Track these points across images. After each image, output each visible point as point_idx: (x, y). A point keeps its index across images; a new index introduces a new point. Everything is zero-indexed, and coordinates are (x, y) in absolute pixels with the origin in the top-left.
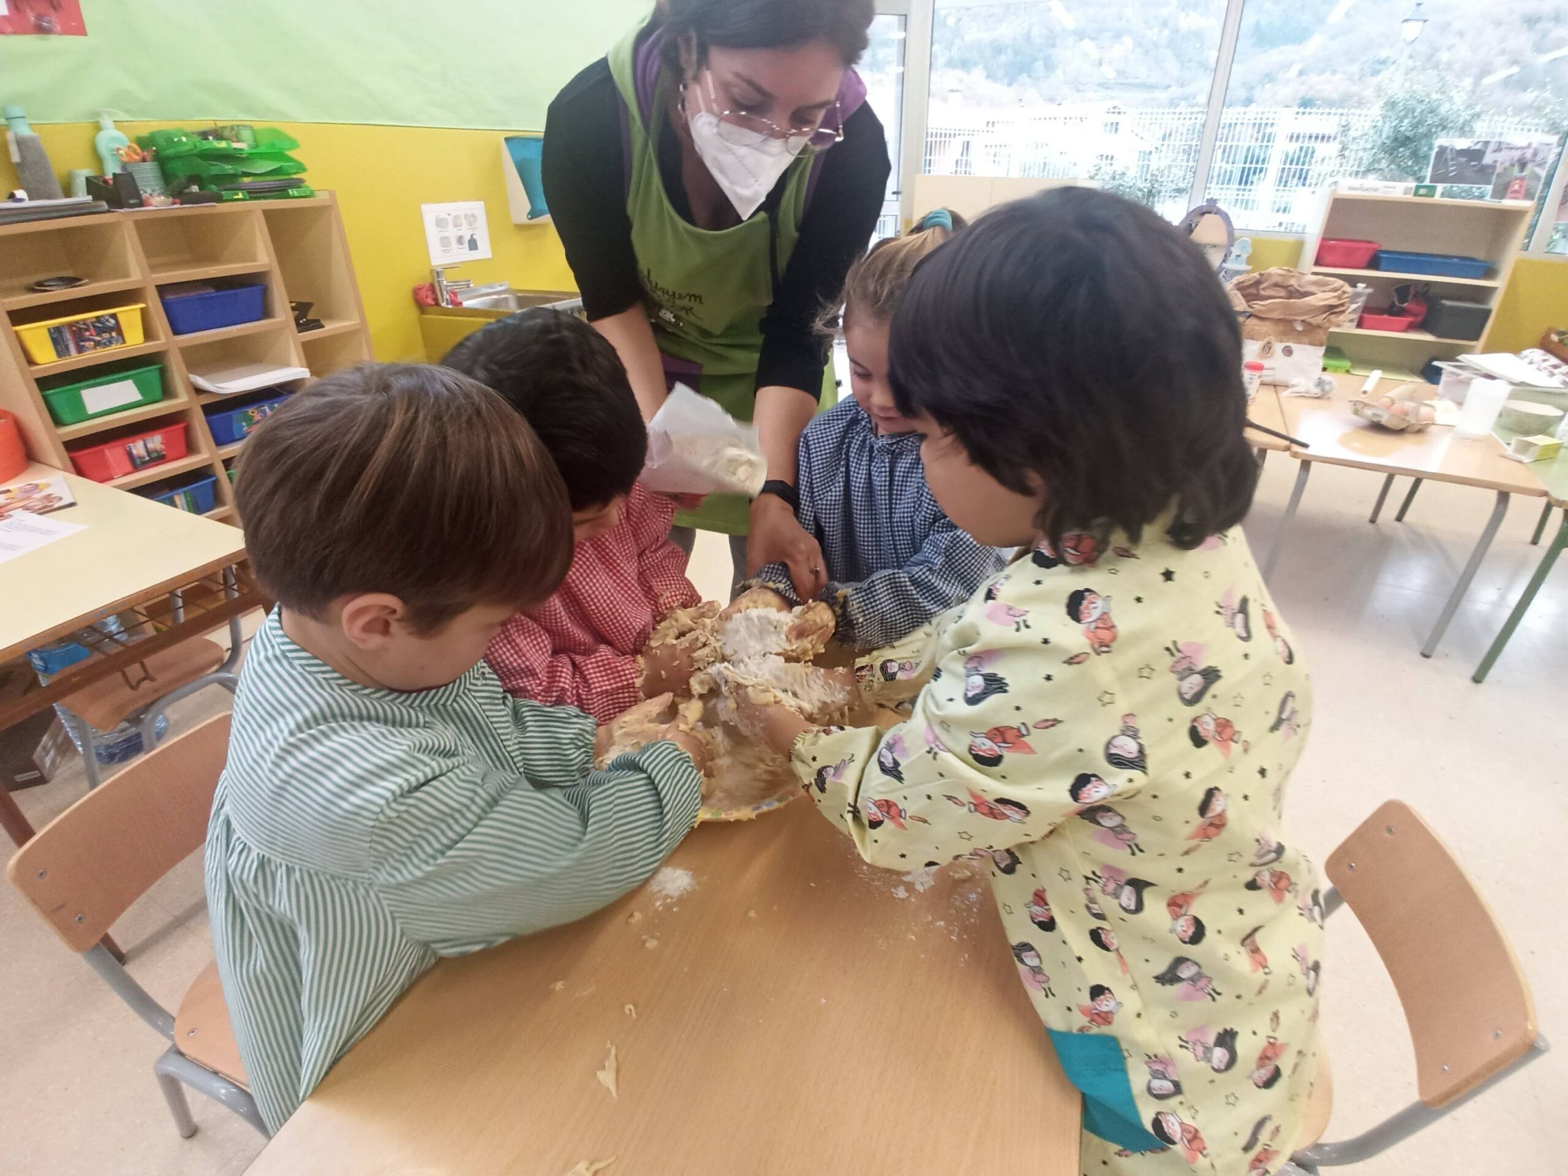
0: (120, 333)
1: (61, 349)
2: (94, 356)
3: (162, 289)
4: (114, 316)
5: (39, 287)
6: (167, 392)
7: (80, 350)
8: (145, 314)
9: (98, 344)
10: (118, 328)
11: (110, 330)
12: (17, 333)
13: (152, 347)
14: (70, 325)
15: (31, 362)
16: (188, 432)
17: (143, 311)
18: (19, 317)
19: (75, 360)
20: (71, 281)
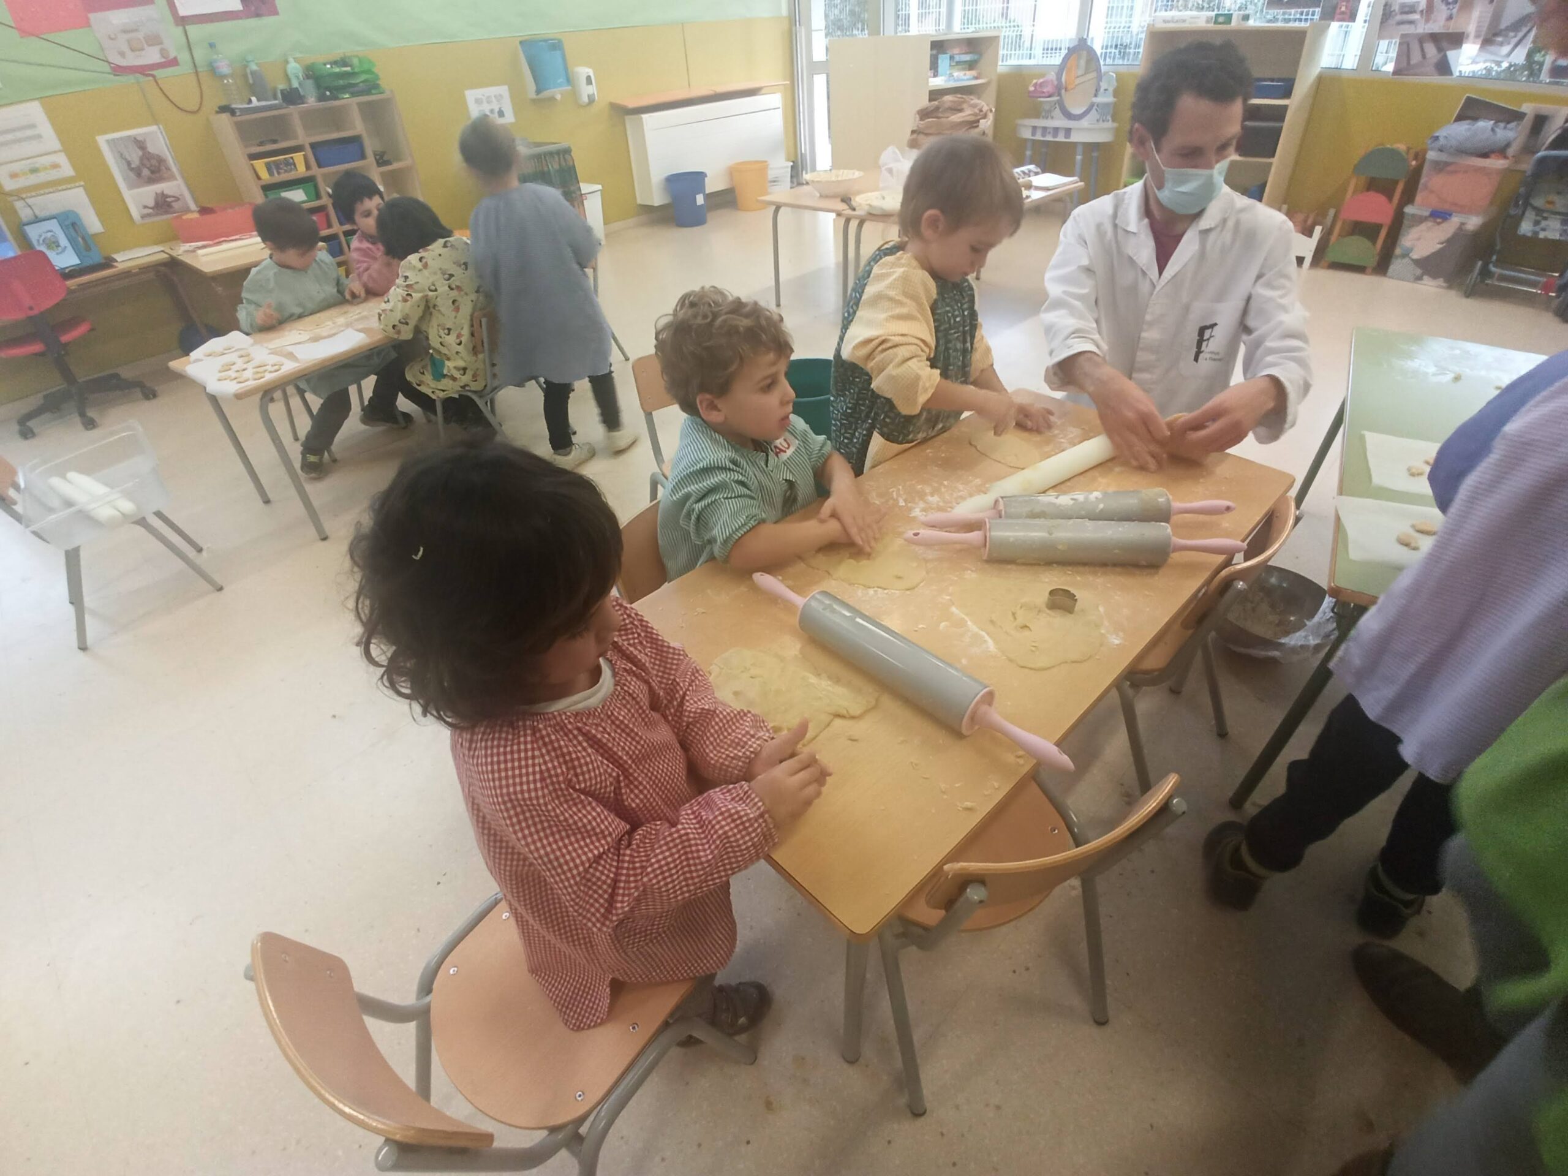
0: (295, 166)
1: (271, 173)
2: (285, 177)
3: (313, 146)
4: (292, 158)
5: (261, 144)
6: (318, 196)
7: (279, 173)
8: (305, 157)
9: (286, 171)
10: (294, 164)
11: (290, 164)
12: (252, 165)
13: (309, 173)
14: (274, 162)
15: (259, 178)
16: (327, 216)
17: (304, 155)
18: (253, 157)
19: (278, 178)
20: (275, 142)
